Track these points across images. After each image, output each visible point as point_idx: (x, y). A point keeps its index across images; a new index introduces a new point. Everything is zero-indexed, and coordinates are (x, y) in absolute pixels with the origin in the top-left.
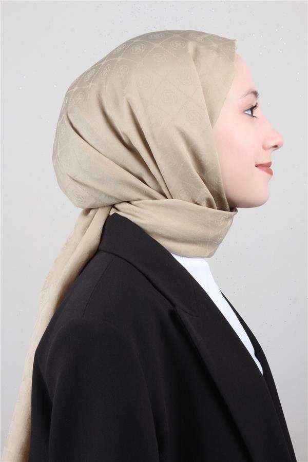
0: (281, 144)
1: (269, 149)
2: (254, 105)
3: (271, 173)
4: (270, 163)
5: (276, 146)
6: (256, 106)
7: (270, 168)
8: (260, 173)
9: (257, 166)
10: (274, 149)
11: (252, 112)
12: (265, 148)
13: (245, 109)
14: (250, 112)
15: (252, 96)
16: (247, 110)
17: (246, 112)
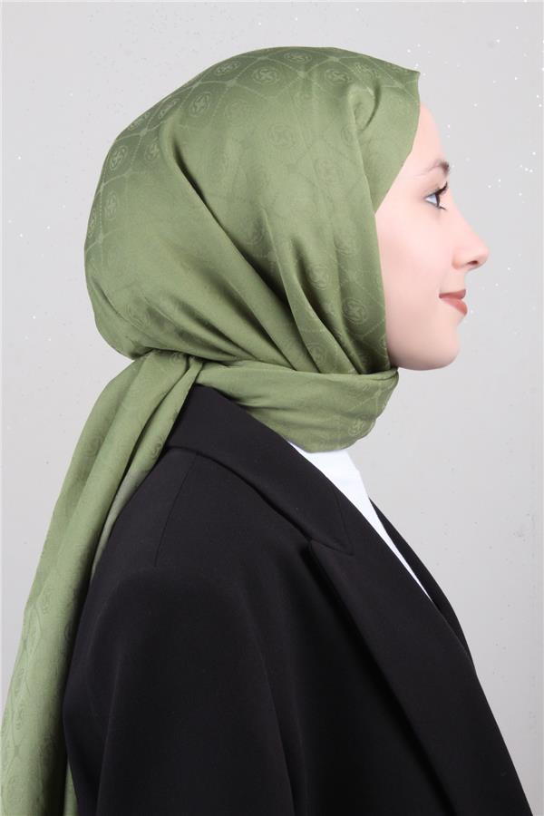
0: (484, 258)
1: (462, 266)
2: (441, 187)
3: (464, 310)
4: (464, 291)
5: (475, 263)
6: (444, 188)
7: (463, 300)
8: (446, 309)
9: (442, 296)
10: (471, 266)
11: (438, 200)
12: (456, 265)
13: (427, 194)
14: (434, 200)
15: (440, 171)
16: (430, 196)
17: (428, 199)
